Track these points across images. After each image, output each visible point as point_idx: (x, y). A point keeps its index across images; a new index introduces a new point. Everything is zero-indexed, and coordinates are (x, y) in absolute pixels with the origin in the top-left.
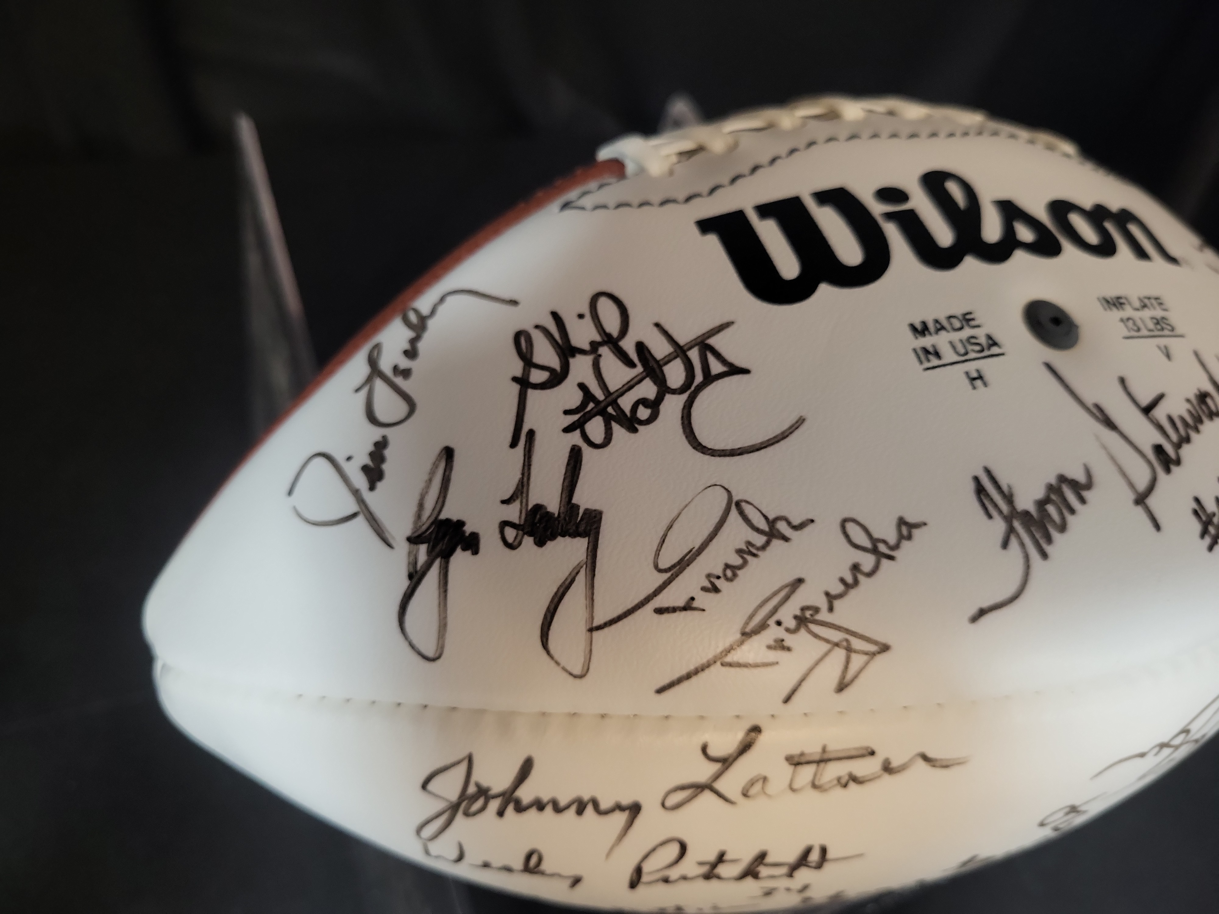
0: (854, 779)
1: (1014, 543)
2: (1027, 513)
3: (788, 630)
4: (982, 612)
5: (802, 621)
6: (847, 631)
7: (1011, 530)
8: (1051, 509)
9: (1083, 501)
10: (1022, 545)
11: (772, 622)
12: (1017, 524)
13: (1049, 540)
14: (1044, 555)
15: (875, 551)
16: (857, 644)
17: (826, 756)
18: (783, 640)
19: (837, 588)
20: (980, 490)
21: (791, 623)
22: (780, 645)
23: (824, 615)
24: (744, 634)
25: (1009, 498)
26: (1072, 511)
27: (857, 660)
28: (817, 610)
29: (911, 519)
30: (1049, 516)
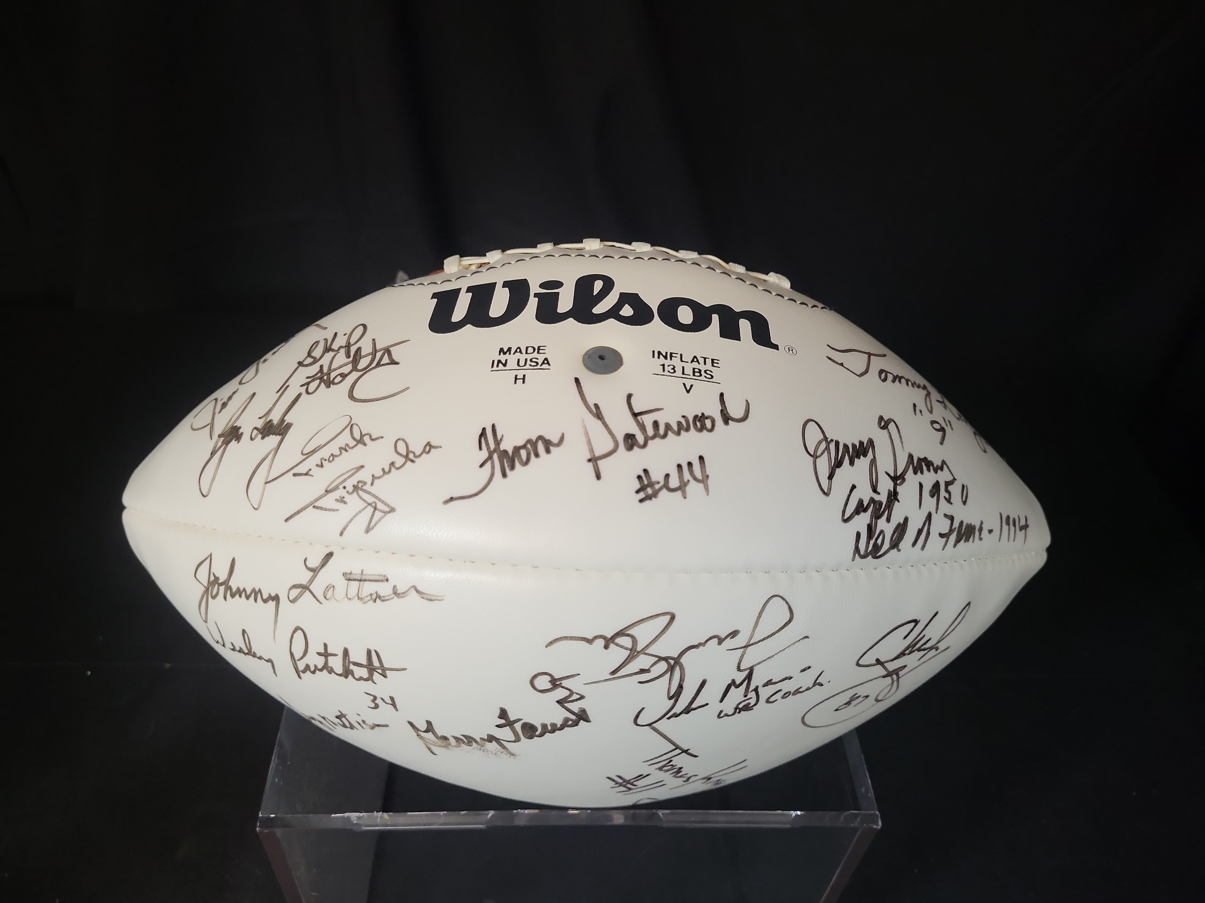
0: (379, 597)
1: (488, 464)
2: (505, 452)
3: (347, 492)
4: (452, 499)
5: (356, 488)
6: (376, 497)
7: (490, 457)
8: (523, 453)
9: (548, 451)
10: (493, 467)
11: (341, 487)
12: (495, 456)
13: (512, 467)
14: (504, 475)
15: (406, 457)
16: (380, 506)
17: (363, 578)
18: (344, 498)
19: (379, 473)
20: (483, 433)
21: (350, 488)
22: (342, 500)
23: (367, 487)
24: (326, 491)
25: (498, 443)
26: (537, 455)
27: (378, 515)
28: (365, 483)
29: (433, 444)
30: (520, 456)
